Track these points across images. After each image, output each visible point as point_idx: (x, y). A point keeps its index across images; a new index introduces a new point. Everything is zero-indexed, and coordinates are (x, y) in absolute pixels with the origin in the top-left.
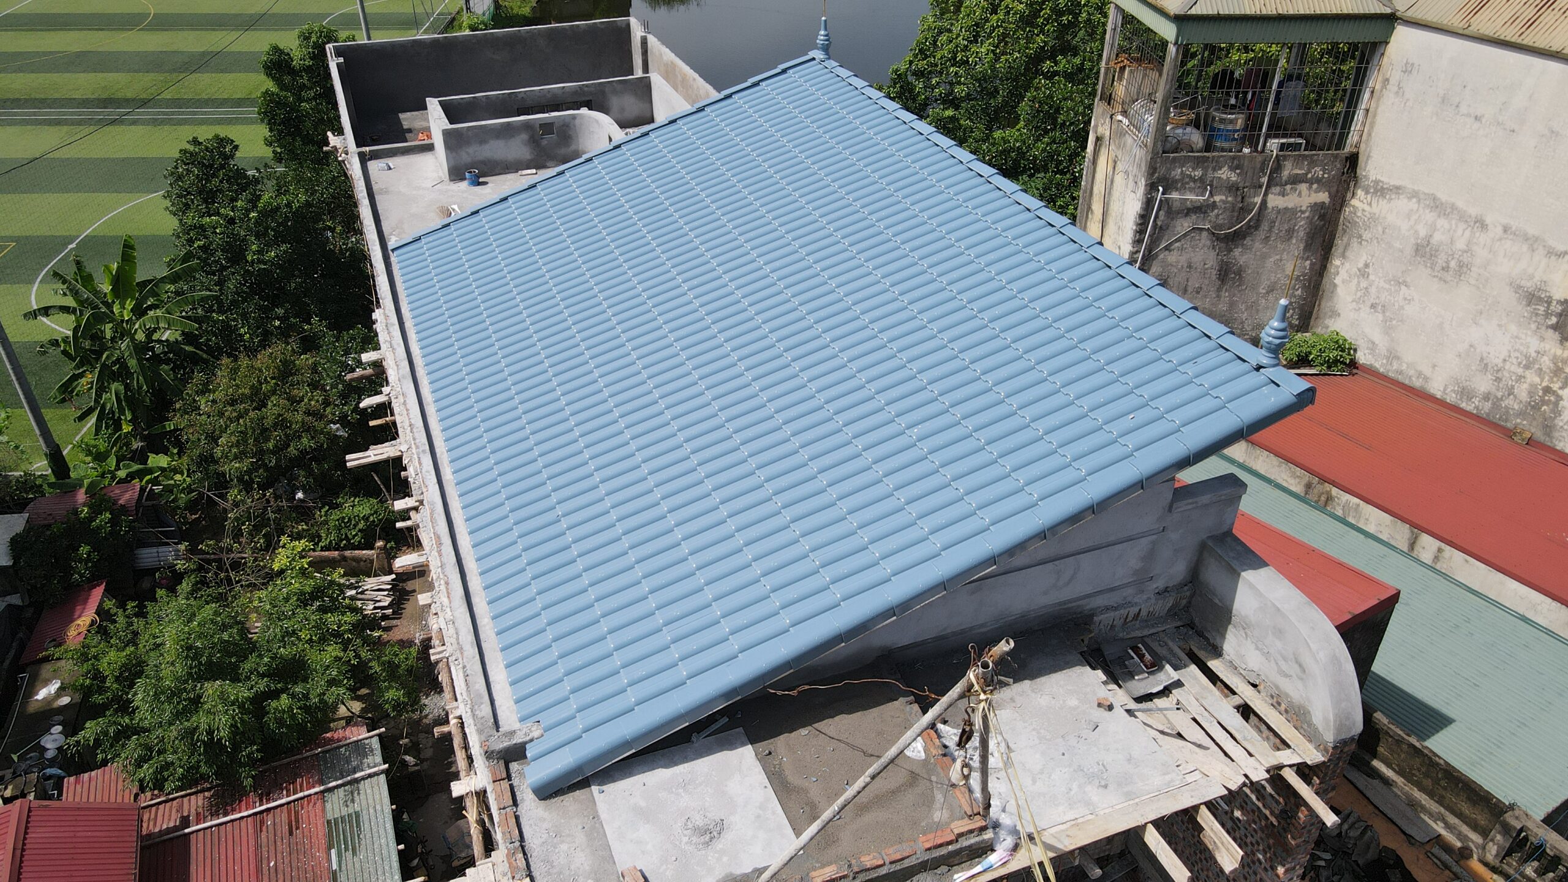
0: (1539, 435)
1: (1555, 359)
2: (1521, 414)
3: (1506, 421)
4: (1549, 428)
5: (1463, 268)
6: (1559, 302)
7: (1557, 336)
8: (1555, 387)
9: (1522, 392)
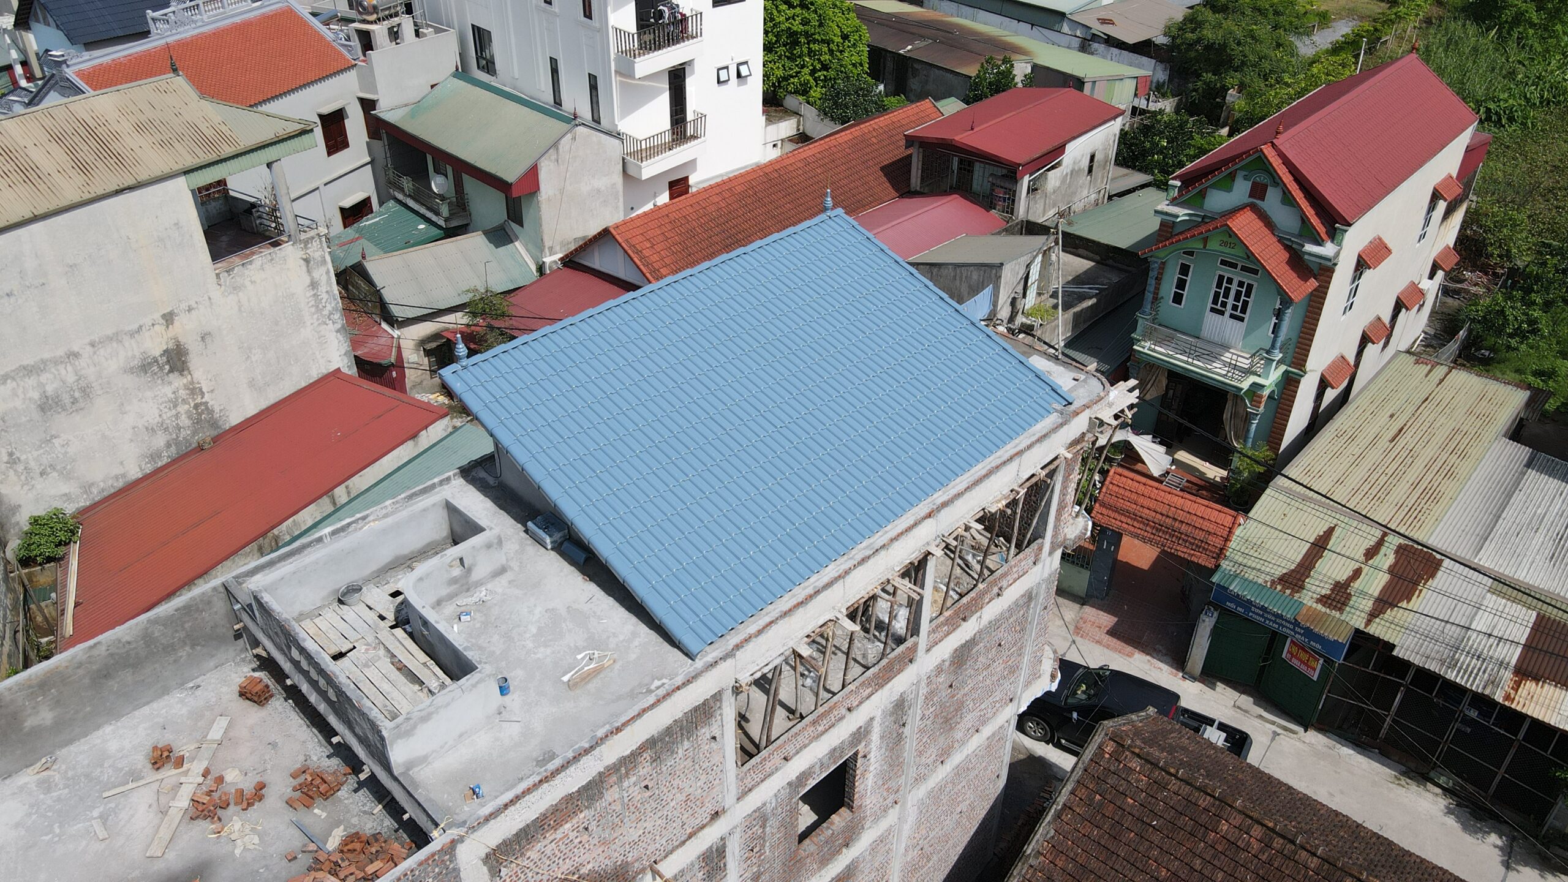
0: (214, 433)
1: (186, 388)
2: (194, 433)
3: (190, 445)
4: (214, 424)
5: (86, 391)
6: (161, 356)
7: (176, 374)
8: (199, 400)
9: (185, 421)
